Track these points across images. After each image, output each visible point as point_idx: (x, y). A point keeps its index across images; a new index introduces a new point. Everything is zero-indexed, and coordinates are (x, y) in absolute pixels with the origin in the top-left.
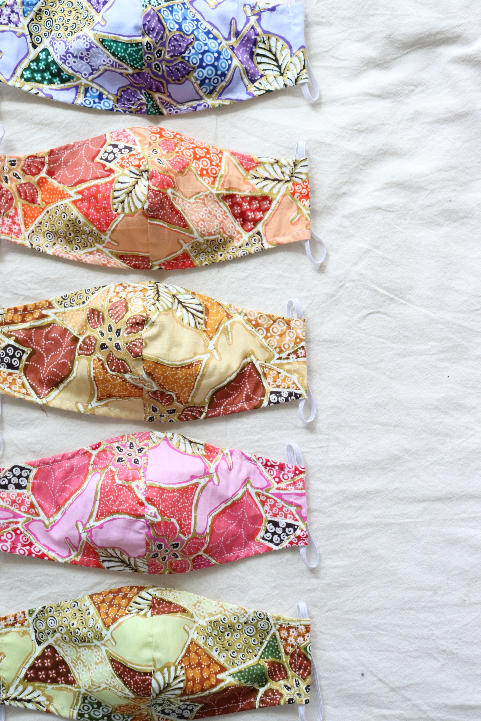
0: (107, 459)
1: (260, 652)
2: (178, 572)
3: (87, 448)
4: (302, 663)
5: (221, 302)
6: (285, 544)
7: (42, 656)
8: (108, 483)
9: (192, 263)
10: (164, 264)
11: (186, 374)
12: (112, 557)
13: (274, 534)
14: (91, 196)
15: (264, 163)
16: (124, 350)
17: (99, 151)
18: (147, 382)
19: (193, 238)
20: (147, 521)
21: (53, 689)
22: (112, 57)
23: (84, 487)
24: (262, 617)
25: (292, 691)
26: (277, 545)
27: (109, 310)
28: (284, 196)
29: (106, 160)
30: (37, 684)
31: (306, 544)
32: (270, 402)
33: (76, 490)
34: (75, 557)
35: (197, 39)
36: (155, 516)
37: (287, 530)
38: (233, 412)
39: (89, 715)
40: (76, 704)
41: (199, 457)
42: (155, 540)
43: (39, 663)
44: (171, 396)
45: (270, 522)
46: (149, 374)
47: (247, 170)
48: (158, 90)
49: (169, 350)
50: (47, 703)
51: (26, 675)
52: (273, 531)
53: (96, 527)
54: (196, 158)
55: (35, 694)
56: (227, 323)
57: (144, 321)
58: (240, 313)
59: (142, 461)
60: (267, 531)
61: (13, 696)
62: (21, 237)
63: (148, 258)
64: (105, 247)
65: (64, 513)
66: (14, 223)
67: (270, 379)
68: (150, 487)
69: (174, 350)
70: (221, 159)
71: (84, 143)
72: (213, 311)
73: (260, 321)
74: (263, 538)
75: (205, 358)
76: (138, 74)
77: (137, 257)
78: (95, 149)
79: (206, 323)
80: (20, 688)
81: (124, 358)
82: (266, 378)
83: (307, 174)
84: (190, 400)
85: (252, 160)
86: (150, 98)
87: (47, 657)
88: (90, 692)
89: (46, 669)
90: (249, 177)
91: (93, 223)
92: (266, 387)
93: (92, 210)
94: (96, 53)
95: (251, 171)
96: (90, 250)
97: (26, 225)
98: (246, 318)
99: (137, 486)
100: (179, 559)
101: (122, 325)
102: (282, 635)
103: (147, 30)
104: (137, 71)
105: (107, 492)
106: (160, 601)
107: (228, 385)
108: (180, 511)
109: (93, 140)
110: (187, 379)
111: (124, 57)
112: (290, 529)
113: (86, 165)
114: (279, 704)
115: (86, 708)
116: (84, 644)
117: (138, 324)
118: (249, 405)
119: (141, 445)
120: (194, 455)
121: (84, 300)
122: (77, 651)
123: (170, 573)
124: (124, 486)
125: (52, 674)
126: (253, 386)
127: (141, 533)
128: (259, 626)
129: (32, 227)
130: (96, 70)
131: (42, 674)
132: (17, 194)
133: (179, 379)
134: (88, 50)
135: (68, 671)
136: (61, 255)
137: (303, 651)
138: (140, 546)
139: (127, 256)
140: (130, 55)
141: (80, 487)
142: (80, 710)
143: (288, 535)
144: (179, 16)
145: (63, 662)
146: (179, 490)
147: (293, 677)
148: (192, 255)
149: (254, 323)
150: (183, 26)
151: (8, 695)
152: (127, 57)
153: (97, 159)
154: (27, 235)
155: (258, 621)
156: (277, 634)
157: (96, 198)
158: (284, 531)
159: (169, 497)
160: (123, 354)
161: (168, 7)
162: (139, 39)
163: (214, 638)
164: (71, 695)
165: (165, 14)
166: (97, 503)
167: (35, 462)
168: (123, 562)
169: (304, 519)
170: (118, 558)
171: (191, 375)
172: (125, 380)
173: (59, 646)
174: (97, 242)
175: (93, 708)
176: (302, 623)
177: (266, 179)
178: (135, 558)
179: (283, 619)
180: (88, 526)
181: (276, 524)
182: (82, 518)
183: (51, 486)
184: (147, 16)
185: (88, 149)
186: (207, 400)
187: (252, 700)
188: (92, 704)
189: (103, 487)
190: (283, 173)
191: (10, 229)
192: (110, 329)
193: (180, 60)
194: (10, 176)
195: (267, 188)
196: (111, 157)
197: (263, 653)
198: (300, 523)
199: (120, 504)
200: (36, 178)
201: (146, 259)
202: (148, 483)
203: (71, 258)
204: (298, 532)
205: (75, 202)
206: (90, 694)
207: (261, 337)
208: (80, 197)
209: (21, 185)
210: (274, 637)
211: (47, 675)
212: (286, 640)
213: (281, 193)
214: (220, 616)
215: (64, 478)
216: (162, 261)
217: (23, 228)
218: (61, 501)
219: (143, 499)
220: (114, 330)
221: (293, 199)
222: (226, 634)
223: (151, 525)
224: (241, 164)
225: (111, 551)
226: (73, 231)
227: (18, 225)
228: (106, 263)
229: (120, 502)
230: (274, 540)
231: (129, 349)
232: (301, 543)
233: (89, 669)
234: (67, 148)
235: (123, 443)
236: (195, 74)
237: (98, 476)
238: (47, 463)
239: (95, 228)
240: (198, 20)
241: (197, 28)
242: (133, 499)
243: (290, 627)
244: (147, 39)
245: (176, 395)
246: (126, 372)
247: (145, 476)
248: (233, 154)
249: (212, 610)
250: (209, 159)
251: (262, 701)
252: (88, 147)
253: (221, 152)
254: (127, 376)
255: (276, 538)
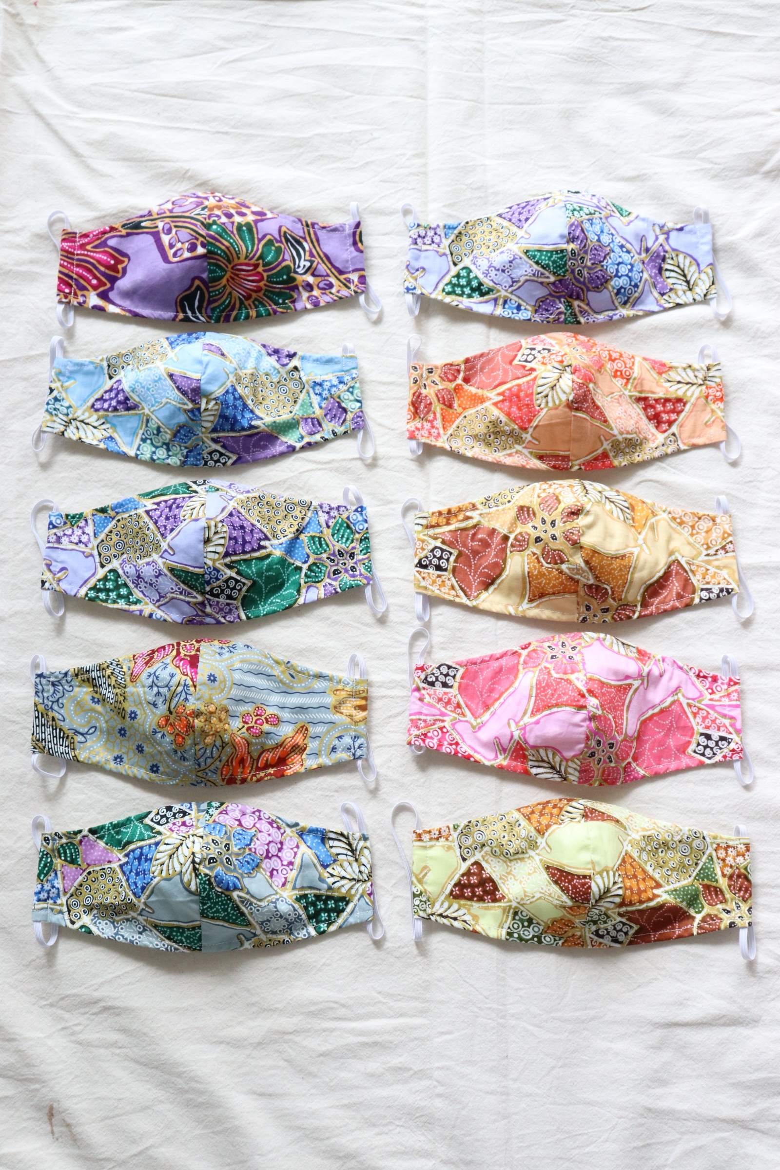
0: (538, 658)
1: (695, 874)
2: (609, 784)
3: (517, 648)
4: (742, 884)
5: (645, 500)
6: (719, 758)
7: (468, 873)
8: (544, 679)
9: (611, 464)
10: (584, 464)
11: (620, 564)
12: (543, 761)
13: (706, 747)
14: (513, 395)
15: (676, 368)
16: (561, 539)
17: (516, 356)
18: (584, 571)
19: (614, 436)
20: (589, 712)
21: (479, 907)
22: (535, 267)
23: (516, 685)
24: (698, 835)
25: (733, 914)
26: (710, 758)
27: (540, 505)
28: (698, 398)
29: (526, 361)
30: (463, 902)
31: (740, 757)
32: (701, 599)
33: (507, 690)
34: (502, 760)
35: (613, 252)
36: (597, 708)
37: (720, 743)
38: (665, 611)
39: (519, 934)
40: (506, 922)
41: (632, 658)
42: (596, 734)
43: (465, 880)
44: (606, 589)
45: (702, 734)
46: (587, 562)
47: (660, 374)
48: (578, 298)
49: (604, 539)
50: (473, 923)
51: (452, 891)
52: (705, 744)
53: (531, 724)
54: (613, 360)
55: (460, 913)
56: (653, 520)
57: (579, 510)
58: (664, 511)
59: (578, 658)
60: (699, 744)
61: (439, 912)
62: (440, 440)
63: (568, 457)
64: (525, 447)
65: (494, 713)
66: (433, 427)
67: (699, 576)
68: (591, 679)
69: (608, 539)
70: (633, 363)
71: (499, 350)
72: (639, 507)
73: (684, 519)
74: (695, 752)
75: (636, 551)
76: (560, 281)
77: (556, 457)
78: (512, 354)
79: (633, 519)
80: (446, 905)
81: (561, 548)
82: (694, 574)
83: (721, 378)
84: (623, 597)
85: (664, 365)
86: (570, 306)
87: (474, 874)
88: (522, 905)
89: (472, 886)
90: (662, 380)
91: (514, 421)
92: (696, 585)
93: (514, 409)
94: (518, 264)
95: (664, 375)
96: (508, 452)
97: (444, 428)
98: (670, 516)
99: (578, 679)
100: (613, 765)
101: (557, 515)
102: (719, 855)
103: (572, 239)
104: (560, 277)
105: (544, 687)
106: (592, 811)
107: (657, 581)
108: (615, 709)
109: (507, 347)
110: (621, 570)
111: (548, 265)
112: (724, 742)
113: (504, 369)
114: (719, 929)
115: (516, 926)
116: (517, 856)
117: (573, 513)
118: (681, 602)
119: (574, 644)
120: (627, 656)
121: (509, 498)
122: (508, 866)
123: (601, 784)
124: (562, 679)
125: (479, 891)
126: (682, 583)
127: (582, 726)
128: (694, 845)
129: (450, 431)
130: (517, 282)
131: (468, 892)
132: (435, 399)
133: (613, 569)
134: (511, 262)
135: (496, 888)
136: (480, 457)
137: (743, 871)
138: (578, 742)
139: (547, 456)
140: (554, 262)
141: (511, 686)
142: (509, 928)
143: (721, 749)
144: (597, 229)
145: (491, 880)
146: (615, 687)
147: (732, 900)
148: (611, 454)
149: (678, 520)
150: (601, 238)
151: (434, 910)
152: (551, 264)
153: (516, 362)
154: (445, 438)
155: (693, 840)
156: (714, 854)
157: (518, 396)
158: (717, 745)
159: (608, 692)
160: (560, 544)
161: (588, 220)
162: (564, 246)
163: (648, 854)
164: (499, 912)
165: (586, 225)
166: (533, 699)
167: (462, 662)
168: (553, 768)
169: (738, 732)
170: (549, 763)
171: (625, 566)
172: (561, 572)
173: (487, 861)
174: (517, 443)
175: (523, 926)
176: (742, 841)
177: (679, 382)
178: (567, 760)
179: (721, 838)
180: (522, 723)
181: (708, 737)
182: (515, 716)
183: (478, 687)
184: (572, 225)
185: (504, 355)
186: (639, 598)
187: (689, 926)
188: (522, 921)
189: (539, 683)
190: (696, 377)
191: (430, 433)
192: (544, 521)
193: (599, 268)
194: (428, 382)
195: (680, 391)
196: (530, 358)
197: (697, 875)
198: (734, 736)
199: (559, 696)
200: (453, 385)
201: (566, 458)
202: (589, 675)
203: (490, 460)
204: (733, 746)
205: (495, 404)
206: (522, 908)
207: (687, 535)
208: (501, 398)
209: (439, 391)
210: (711, 858)
211: (473, 892)
212: (724, 860)
213: (695, 396)
214: (653, 832)
215: (493, 678)
216: (582, 460)
217: (441, 431)
218: (489, 702)
219: (584, 690)
220: (548, 522)
221: (707, 401)
222: (660, 850)
223: (592, 718)
224: (654, 368)
225: (542, 752)
226: (493, 432)
227: (437, 429)
228: (525, 464)
229: (559, 695)
230: (706, 753)
231: (567, 538)
232: (736, 757)
233: (521, 882)
234: (482, 355)
235: (555, 642)
236: (612, 283)
237: (530, 674)
238: (475, 664)
239: (516, 427)
240: (613, 235)
241: (613, 241)
242: (573, 690)
243: (728, 847)
244: (572, 246)
245: (612, 588)
246: (562, 562)
247: (585, 669)
248: (645, 359)
249: (646, 826)
250: (624, 361)
251: (700, 927)
252: (503, 353)
253: (633, 357)
254: (564, 567)
255: (708, 751)
